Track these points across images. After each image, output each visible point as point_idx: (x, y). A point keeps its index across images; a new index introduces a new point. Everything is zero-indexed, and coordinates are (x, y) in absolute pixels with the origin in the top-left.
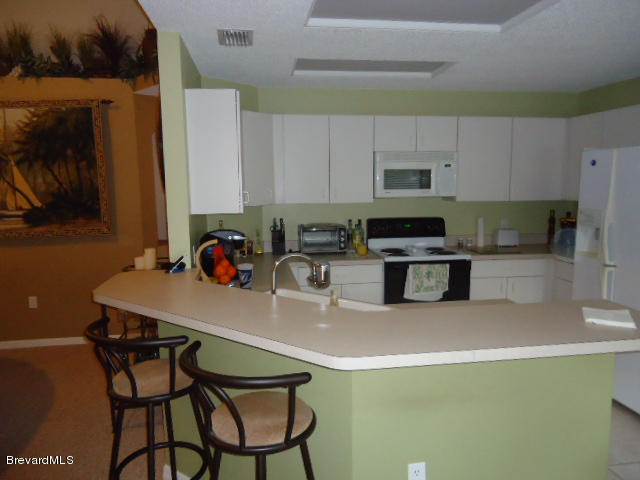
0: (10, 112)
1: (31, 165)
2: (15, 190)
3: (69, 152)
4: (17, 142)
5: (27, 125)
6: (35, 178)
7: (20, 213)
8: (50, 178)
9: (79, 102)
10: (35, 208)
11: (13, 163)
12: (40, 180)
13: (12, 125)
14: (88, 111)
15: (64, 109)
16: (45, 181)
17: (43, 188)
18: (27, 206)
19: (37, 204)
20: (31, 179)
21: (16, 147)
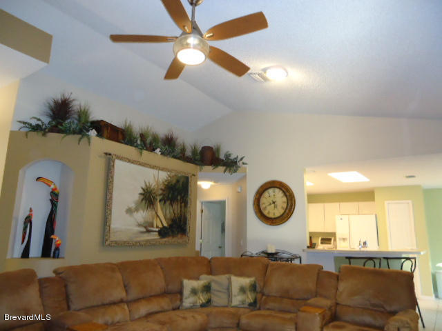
0: (160, 172)
1: (165, 202)
2: (157, 216)
3: (179, 198)
4: (161, 189)
5: (166, 181)
6: (166, 210)
7: (157, 230)
8: (172, 211)
9: (185, 173)
10: (164, 227)
11: (158, 200)
12: (168, 212)
13: (161, 181)
14: (187, 178)
15: (180, 175)
16: (170, 212)
17: (168, 216)
18: (160, 226)
19: (165, 225)
20: (164, 210)
21: (160, 192)
